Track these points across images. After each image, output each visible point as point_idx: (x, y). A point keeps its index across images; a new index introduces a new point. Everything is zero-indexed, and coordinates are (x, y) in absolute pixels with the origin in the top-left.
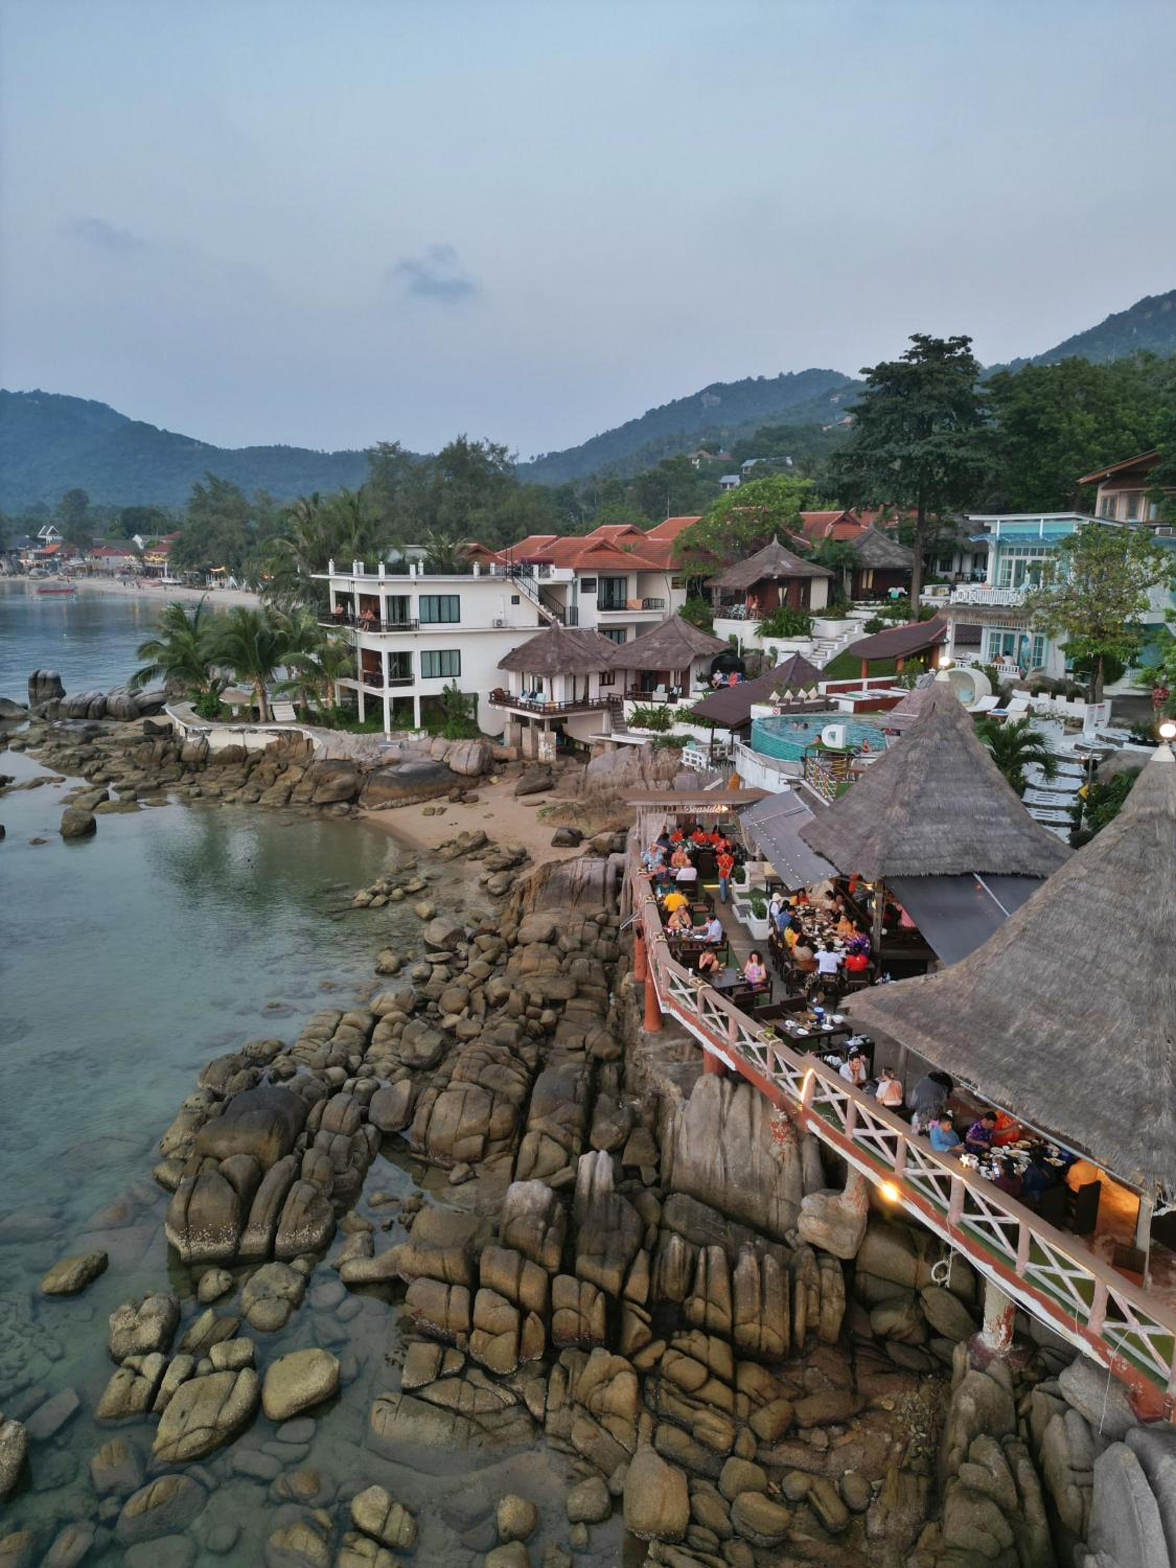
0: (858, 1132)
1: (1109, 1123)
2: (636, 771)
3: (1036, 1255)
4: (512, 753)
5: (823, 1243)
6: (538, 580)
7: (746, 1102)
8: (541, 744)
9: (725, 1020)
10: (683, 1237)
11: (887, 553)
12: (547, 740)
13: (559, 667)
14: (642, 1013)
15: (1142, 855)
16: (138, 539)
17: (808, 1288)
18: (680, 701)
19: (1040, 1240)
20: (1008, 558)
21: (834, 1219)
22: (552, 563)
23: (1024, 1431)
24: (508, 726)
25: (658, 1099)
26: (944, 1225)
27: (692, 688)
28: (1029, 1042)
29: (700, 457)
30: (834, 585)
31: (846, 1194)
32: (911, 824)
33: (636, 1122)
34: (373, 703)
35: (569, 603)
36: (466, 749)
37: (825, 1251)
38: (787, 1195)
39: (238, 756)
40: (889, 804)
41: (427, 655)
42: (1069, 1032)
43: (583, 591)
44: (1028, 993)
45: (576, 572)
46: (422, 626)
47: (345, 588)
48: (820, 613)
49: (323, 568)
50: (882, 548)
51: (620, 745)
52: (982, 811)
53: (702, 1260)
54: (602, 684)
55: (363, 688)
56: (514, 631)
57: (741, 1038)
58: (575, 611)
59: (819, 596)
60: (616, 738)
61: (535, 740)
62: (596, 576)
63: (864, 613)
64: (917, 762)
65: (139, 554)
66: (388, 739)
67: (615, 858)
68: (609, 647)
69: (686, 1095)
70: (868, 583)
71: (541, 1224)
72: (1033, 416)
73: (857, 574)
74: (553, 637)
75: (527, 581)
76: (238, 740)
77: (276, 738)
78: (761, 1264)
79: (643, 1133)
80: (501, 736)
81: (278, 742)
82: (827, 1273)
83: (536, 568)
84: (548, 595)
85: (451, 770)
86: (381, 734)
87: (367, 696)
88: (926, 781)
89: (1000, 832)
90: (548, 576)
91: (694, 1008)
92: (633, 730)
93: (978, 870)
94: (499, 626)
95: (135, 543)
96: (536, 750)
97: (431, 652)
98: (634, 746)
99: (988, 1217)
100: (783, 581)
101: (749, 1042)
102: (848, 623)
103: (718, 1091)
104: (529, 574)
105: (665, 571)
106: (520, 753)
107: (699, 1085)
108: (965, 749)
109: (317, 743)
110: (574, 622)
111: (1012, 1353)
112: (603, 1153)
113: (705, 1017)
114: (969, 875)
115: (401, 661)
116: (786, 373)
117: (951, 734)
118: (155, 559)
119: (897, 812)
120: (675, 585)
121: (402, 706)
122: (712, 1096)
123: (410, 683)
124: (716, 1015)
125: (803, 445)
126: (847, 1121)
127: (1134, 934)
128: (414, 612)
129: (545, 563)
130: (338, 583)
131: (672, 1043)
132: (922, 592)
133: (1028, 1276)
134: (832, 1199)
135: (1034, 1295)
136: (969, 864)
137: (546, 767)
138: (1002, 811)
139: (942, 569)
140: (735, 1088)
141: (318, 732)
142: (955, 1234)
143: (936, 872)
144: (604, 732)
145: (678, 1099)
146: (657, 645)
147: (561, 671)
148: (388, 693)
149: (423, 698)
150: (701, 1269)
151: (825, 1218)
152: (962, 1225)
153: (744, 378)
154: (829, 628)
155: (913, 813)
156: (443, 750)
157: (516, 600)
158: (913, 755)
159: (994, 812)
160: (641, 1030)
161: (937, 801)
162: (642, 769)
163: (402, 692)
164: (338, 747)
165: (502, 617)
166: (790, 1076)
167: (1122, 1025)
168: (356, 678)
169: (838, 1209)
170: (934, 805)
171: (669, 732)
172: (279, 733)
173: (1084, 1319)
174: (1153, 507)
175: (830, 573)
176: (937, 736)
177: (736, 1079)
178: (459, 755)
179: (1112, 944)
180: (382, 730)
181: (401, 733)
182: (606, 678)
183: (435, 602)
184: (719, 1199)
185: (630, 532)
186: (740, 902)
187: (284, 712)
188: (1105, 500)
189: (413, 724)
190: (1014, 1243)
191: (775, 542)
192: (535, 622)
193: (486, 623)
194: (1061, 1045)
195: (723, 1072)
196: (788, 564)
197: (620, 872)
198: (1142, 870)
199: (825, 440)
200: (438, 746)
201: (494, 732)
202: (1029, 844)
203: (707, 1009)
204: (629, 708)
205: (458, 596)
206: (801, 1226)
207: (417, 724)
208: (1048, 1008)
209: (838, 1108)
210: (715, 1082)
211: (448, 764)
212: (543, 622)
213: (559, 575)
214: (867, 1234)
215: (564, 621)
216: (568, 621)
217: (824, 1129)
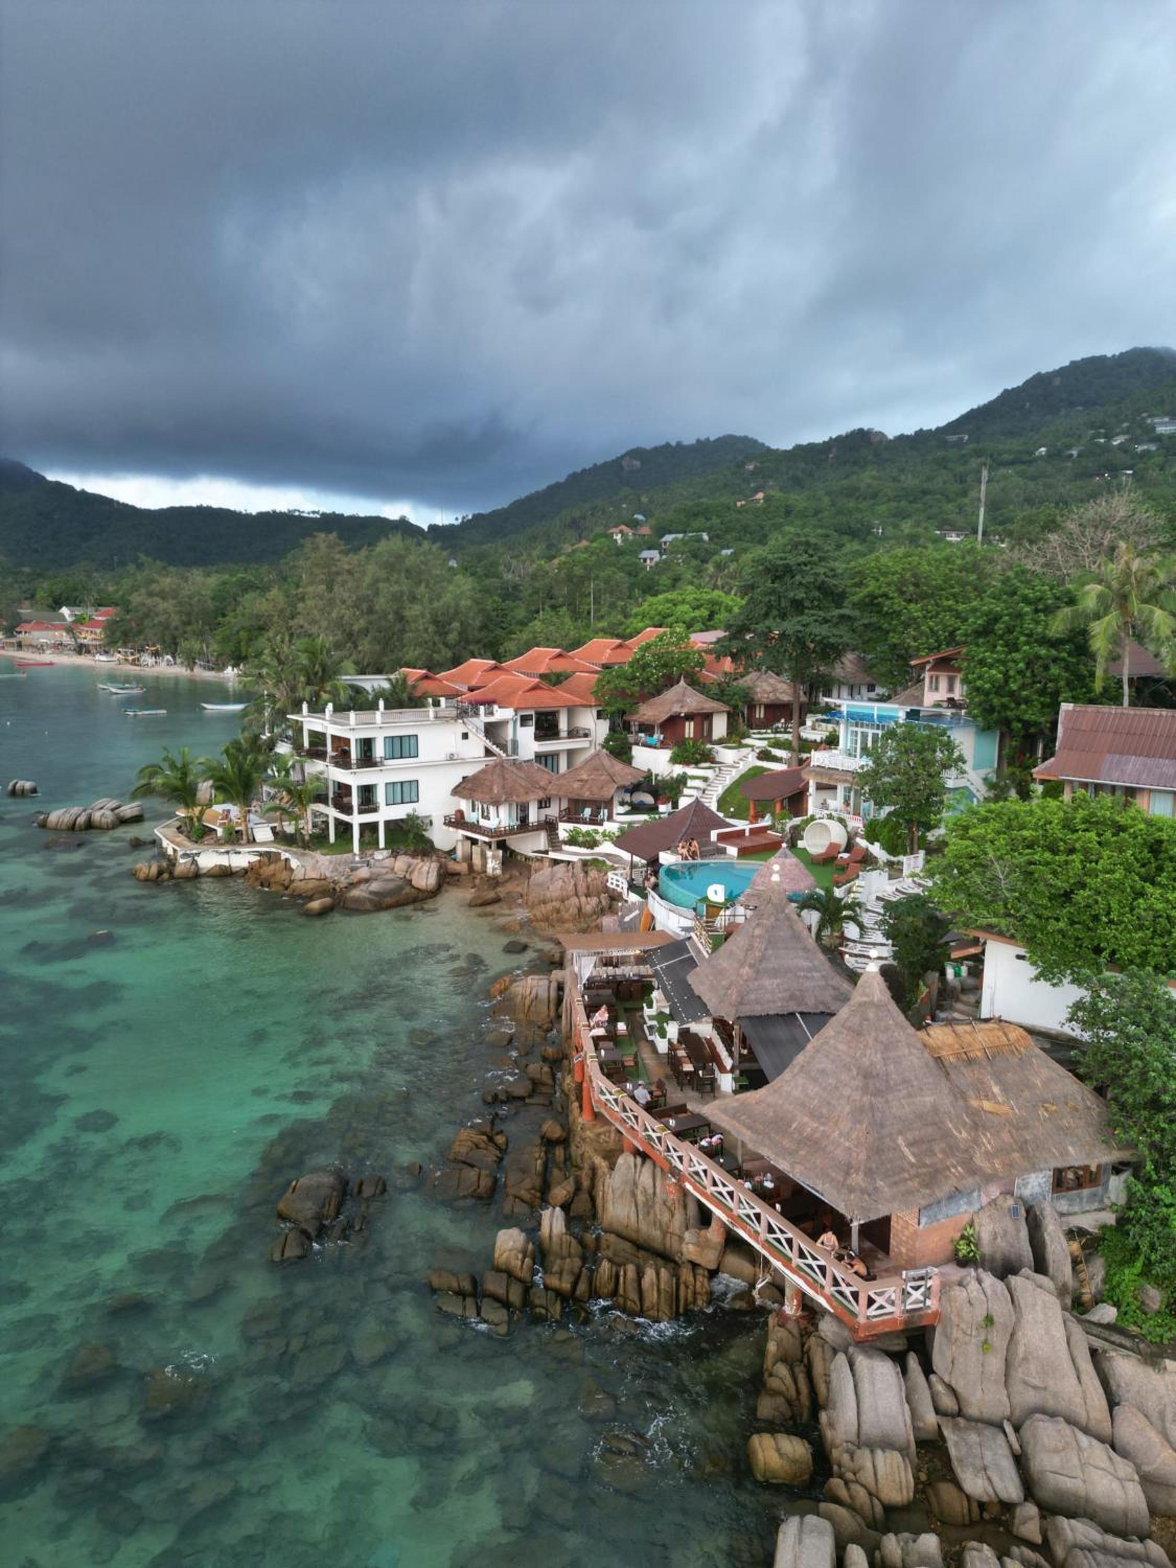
0: (714, 1189)
1: (833, 1180)
2: (571, 887)
3: (802, 1255)
4: (463, 867)
5: (698, 1260)
6: (483, 718)
7: (651, 1171)
8: (489, 861)
9: (636, 1118)
10: (610, 1260)
11: (775, 691)
12: (494, 857)
13: (504, 797)
14: (581, 1107)
15: (861, 1025)
16: (65, 611)
17: (687, 1287)
18: (606, 824)
19: (803, 1246)
20: (855, 729)
21: (702, 1245)
22: (494, 702)
23: (805, 1360)
24: (460, 844)
25: (594, 1170)
26: (757, 1241)
27: (615, 812)
28: (801, 1134)
29: (621, 532)
30: (732, 718)
31: (710, 1229)
32: (756, 979)
33: (578, 1188)
34: (344, 829)
35: (510, 736)
36: (426, 868)
37: (699, 1265)
38: (677, 1232)
39: (224, 874)
40: (742, 965)
41: (390, 785)
42: (821, 1128)
43: (522, 725)
44: (803, 1105)
45: (516, 711)
46: (386, 762)
47: (319, 729)
48: (720, 742)
49: (299, 711)
50: (771, 685)
51: (556, 862)
52: (802, 969)
53: (622, 1273)
54: (540, 807)
55: (333, 813)
56: (464, 762)
57: (646, 1130)
58: (515, 743)
59: (720, 727)
60: (552, 855)
61: (484, 856)
62: (532, 712)
63: (757, 741)
64: (760, 936)
65: (70, 630)
66: (357, 859)
67: (557, 975)
68: (543, 775)
69: (612, 1167)
70: (760, 714)
71: (520, 1256)
72: (880, 600)
73: (752, 707)
74: (498, 770)
75: (474, 720)
76: (224, 861)
77: (257, 858)
78: (658, 1274)
79: (584, 1196)
80: (453, 851)
81: (260, 861)
82: (700, 1278)
83: (482, 709)
84: (492, 730)
85: (413, 887)
86: (349, 855)
87: (336, 819)
88: (766, 949)
89: (814, 983)
90: (492, 713)
91: (617, 1109)
92: (566, 848)
93: (800, 1009)
94: (451, 759)
95: (63, 617)
96: (484, 864)
97: (394, 783)
98: (569, 862)
99: (779, 1235)
100: (689, 717)
101: (651, 1133)
102: (744, 751)
103: (632, 1164)
104: (477, 714)
105: (590, 706)
106: (471, 867)
107: (620, 1160)
108: (791, 927)
109: (294, 863)
110: (515, 750)
111: (802, 1317)
112: (558, 1209)
113: (623, 1115)
114: (792, 1014)
115: (367, 792)
116: (703, 438)
117: (782, 916)
118: (87, 637)
119: (746, 970)
120: (600, 715)
121: (370, 829)
122: (629, 1168)
123: (375, 810)
124: (630, 1114)
125: (718, 521)
126: (707, 1182)
127: (855, 1072)
128: (379, 750)
129: (489, 703)
130: (311, 723)
131: (602, 1130)
132: (803, 723)
133: (798, 1266)
134: (703, 1232)
135: (800, 1277)
136: (793, 1007)
137: (494, 882)
138: (815, 969)
139: (824, 695)
140: (643, 1163)
141: (295, 853)
142: (763, 1247)
143: (771, 1013)
144: (542, 848)
145: (606, 1170)
146: (585, 777)
147: (506, 800)
148: (356, 820)
149: (387, 823)
150: (621, 1279)
151: (697, 1244)
152: (767, 1241)
153: (663, 443)
154: (727, 755)
155: (758, 972)
156: (405, 868)
157: (465, 736)
158: (757, 932)
159: (810, 970)
160: (580, 1120)
161: (772, 964)
162: (575, 885)
163: (368, 818)
164: (314, 868)
165: (453, 750)
166: (675, 1155)
167: (845, 1125)
168: (326, 804)
169: (706, 1237)
170: (771, 966)
171: (597, 850)
172: (260, 854)
173: (822, 1287)
174: (965, 687)
175: (727, 708)
176: (773, 919)
177: (644, 1156)
178: (420, 873)
179: (844, 1077)
180: (351, 851)
181: (369, 852)
182: (543, 804)
183: (397, 742)
184: (634, 1235)
185: (560, 656)
186: (650, 1023)
187: (263, 834)
188: (931, 677)
189: (378, 843)
190: (791, 1247)
191: (682, 682)
192: (482, 753)
193: (442, 756)
194: (817, 1135)
195: (637, 1153)
196: (693, 701)
197: (560, 988)
198: (859, 1034)
199: (739, 516)
200: (402, 863)
201: (447, 848)
202: (832, 992)
203: (625, 1110)
204: (564, 830)
205: (416, 736)
206: (684, 1250)
207: (382, 844)
208: (813, 1115)
209: (702, 1174)
210: (631, 1159)
211: (411, 881)
212: (488, 752)
213: (501, 714)
214: (724, 1252)
215: (505, 751)
216: (510, 751)
217: (695, 1188)
